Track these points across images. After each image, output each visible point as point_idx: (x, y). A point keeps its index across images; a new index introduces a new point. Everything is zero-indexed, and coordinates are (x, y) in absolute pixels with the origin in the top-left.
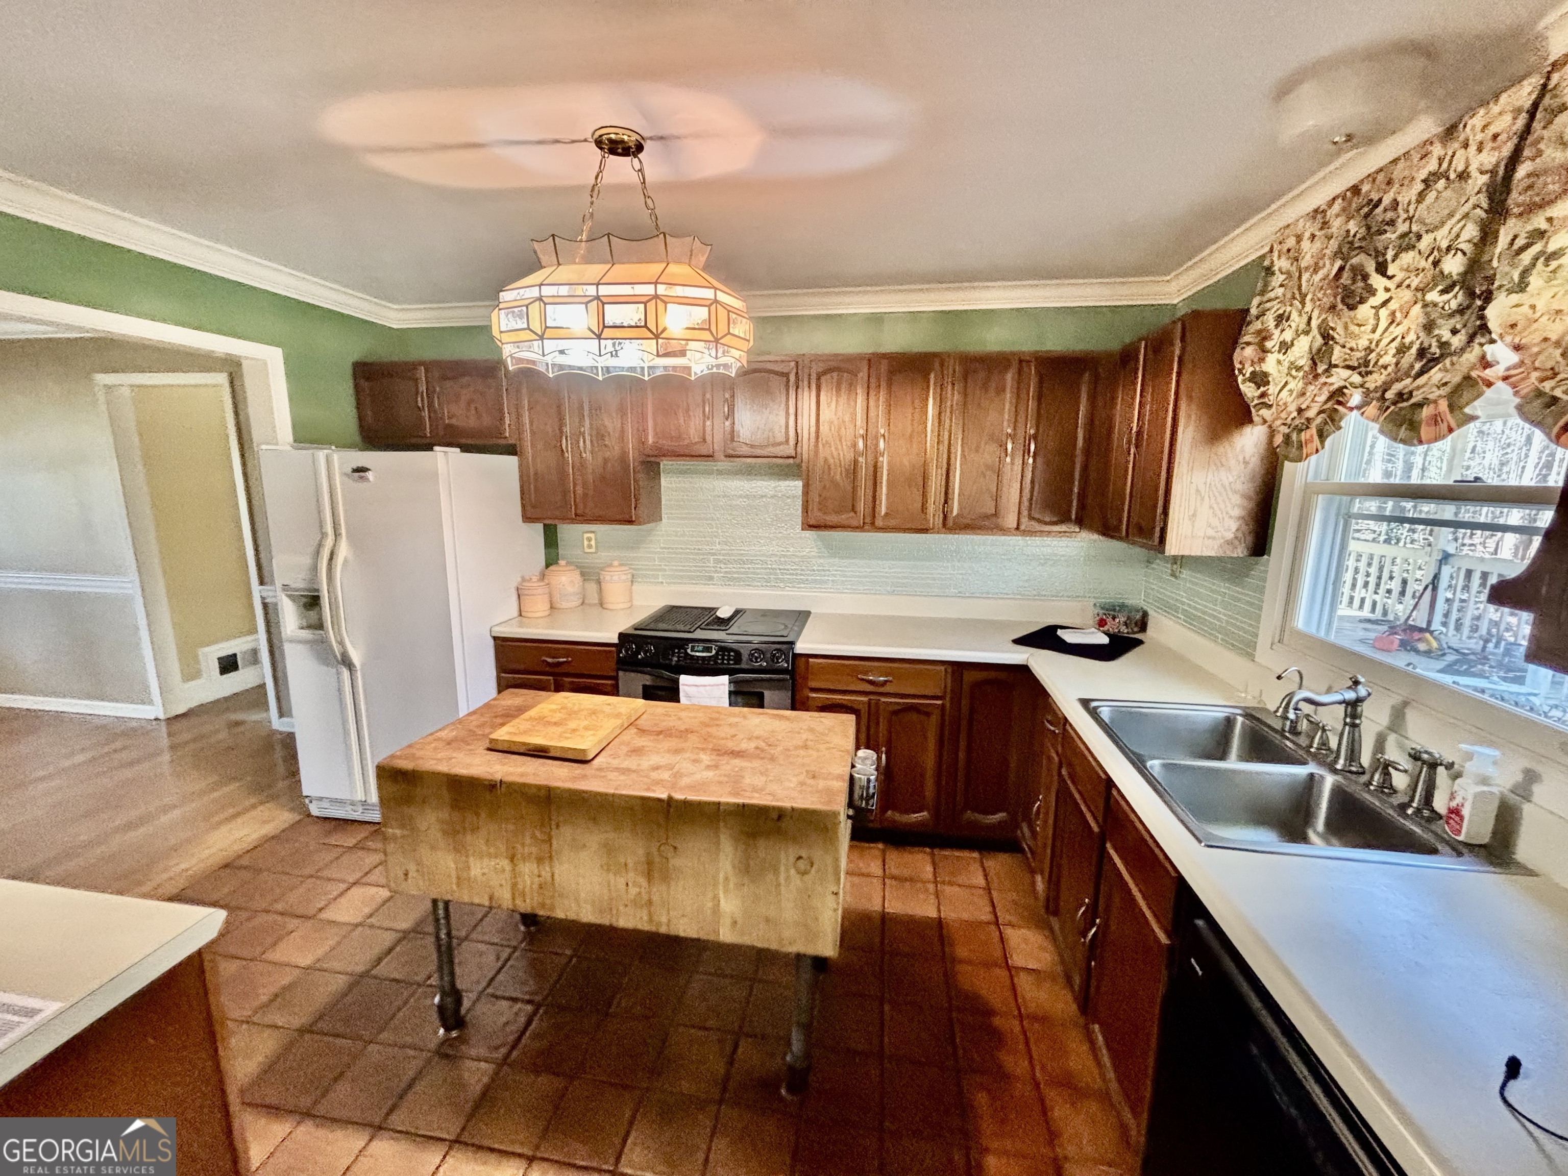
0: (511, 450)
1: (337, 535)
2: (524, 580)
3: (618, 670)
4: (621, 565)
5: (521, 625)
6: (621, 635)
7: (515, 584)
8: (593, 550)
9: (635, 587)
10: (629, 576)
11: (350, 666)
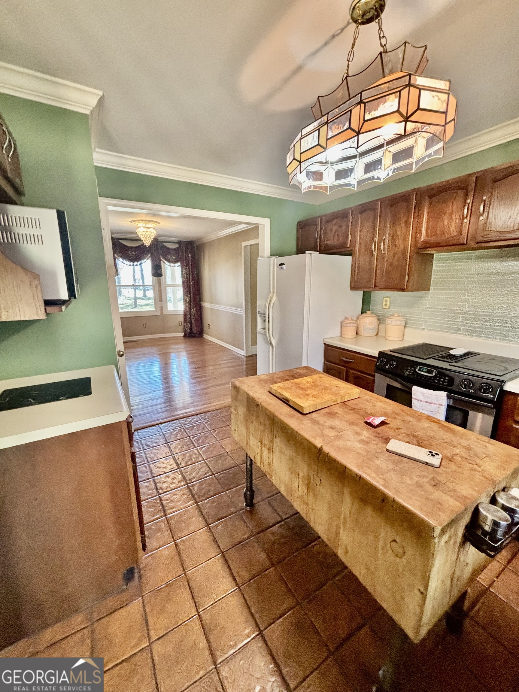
0: (349, 254)
1: (274, 292)
2: (346, 318)
3: (375, 372)
4: (399, 316)
5: (341, 341)
6: (381, 353)
7: (341, 321)
8: (387, 307)
9: (407, 330)
10: (403, 323)
11: (272, 346)
